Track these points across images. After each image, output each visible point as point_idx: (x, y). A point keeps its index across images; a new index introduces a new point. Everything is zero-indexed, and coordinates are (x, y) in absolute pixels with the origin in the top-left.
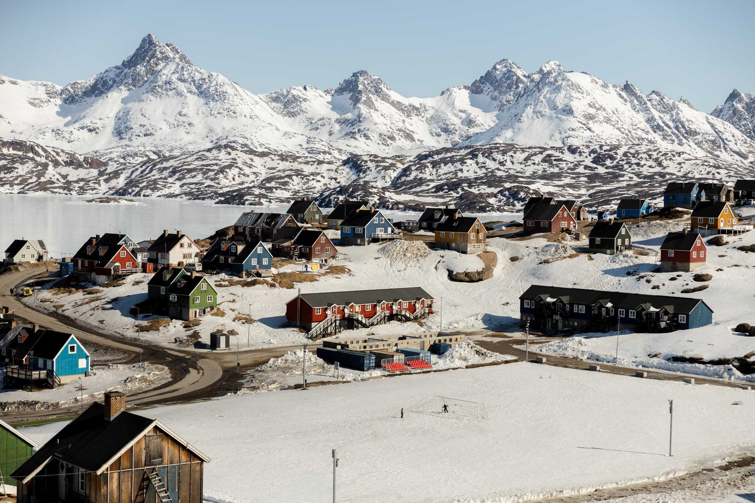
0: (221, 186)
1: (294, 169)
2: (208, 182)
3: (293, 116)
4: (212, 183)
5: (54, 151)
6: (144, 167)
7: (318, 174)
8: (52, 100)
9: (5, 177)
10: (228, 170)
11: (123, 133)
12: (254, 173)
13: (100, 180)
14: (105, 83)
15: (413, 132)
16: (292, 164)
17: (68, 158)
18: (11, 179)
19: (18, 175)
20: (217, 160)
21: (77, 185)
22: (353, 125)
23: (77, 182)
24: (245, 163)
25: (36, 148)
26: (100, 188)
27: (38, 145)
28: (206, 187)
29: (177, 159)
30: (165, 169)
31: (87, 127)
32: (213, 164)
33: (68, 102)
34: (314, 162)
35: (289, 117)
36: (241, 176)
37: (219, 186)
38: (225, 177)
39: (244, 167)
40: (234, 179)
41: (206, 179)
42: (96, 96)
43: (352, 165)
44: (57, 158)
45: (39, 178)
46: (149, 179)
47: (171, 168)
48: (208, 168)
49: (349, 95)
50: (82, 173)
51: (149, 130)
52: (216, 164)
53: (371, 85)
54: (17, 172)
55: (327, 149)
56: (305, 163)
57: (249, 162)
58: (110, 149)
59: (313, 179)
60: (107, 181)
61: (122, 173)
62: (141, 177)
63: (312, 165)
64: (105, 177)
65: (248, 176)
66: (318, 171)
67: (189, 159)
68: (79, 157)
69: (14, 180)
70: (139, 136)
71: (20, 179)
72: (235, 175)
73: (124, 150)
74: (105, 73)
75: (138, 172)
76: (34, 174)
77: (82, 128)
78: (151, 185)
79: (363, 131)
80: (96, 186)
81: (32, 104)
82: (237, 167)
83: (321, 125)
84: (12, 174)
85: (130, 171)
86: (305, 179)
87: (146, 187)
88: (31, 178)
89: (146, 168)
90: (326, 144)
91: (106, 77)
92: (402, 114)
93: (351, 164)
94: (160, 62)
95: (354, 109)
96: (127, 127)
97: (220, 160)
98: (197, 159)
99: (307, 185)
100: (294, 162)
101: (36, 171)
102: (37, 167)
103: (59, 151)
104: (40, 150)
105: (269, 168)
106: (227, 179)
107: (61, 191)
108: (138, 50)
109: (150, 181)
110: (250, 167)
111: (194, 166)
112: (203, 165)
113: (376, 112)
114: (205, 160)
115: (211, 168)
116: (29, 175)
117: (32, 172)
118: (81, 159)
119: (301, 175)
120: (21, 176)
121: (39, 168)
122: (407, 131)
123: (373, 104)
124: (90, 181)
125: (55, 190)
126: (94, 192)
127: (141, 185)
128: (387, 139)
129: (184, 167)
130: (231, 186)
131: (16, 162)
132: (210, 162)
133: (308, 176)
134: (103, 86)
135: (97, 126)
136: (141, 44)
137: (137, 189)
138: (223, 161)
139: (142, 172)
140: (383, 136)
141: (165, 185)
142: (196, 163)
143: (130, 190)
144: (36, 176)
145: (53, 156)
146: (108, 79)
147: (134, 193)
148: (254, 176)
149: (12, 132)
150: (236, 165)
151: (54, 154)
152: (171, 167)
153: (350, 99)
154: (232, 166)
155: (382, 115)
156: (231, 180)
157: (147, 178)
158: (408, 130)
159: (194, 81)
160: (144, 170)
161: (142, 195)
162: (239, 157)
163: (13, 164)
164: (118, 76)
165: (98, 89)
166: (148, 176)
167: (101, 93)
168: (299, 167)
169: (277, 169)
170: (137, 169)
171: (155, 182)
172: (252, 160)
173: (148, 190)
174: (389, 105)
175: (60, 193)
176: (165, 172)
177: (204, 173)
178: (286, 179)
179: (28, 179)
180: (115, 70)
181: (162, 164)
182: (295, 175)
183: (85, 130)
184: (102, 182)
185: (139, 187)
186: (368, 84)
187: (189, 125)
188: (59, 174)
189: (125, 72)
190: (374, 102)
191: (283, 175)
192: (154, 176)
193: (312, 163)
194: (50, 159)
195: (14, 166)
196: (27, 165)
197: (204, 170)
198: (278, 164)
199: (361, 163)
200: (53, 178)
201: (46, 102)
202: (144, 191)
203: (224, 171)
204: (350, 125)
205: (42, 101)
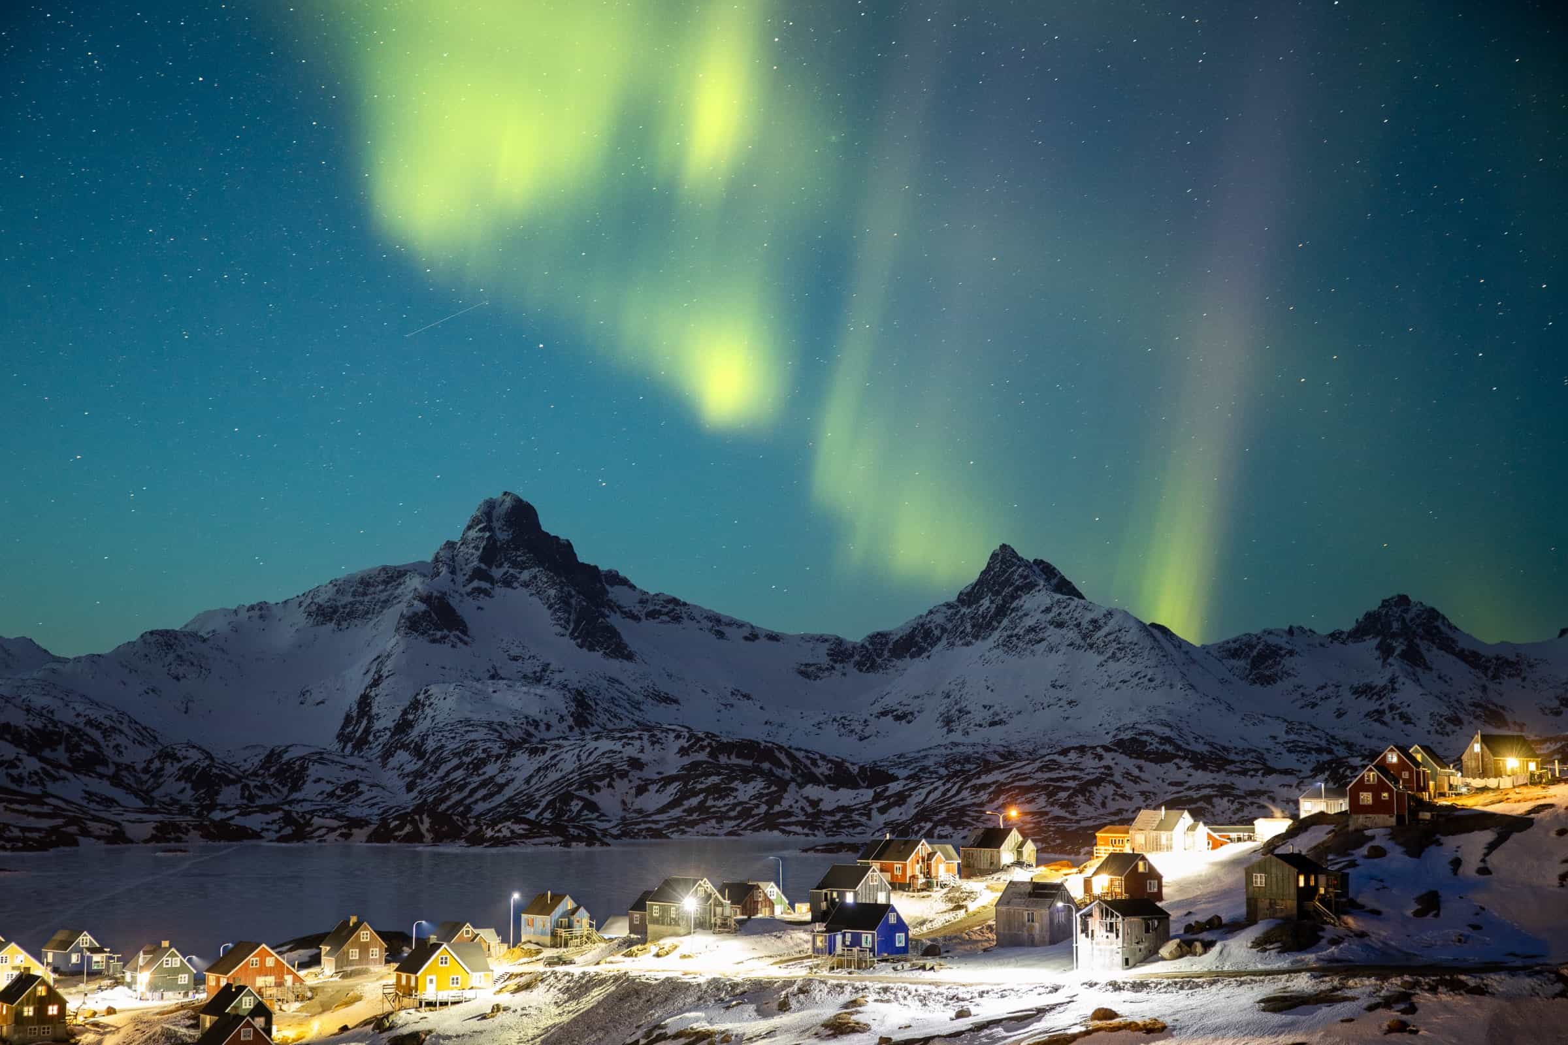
0: (1078, 818)
1: (1217, 783)
2: (1057, 811)
3: (1269, 683)
4: (1062, 813)
5: (808, 758)
6: (949, 785)
7: (1264, 793)
8: (838, 666)
9: (714, 806)
10: (1094, 789)
11: (954, 721)
12: (1142, 793)
13: (871, 809)
14: (927, 634)
15: (1503, 708)
16: (1215, 775)
17: (830, 769)
18: (724, 809)
19: (736, 801)
20: (1076, 769)
21: (829, 818)
22: (1380, 698)
23: (831, 813)
24: (1127, 774)
25: (777, 753)
26: (870, 823)
27: (780, 748)
28: (1049, 820)
29: (1007, 769)
30: (985, 786)
31: (892, 712)
32: (1069, 778)
33: (864, 669)
34: (1256, 770)
35: (1262, 684)
36: (1117, 798)
37: (1074, 817)
38: (1089, 802)
39: (1125, 783)
40: (1104, 805)
41: (1052, 804)
42: (912, 657)
43: (1329, 776)
44: (814, 769)
45: (771, 808)
46: (953, 806)
47: (994, 786)
48: (1059, 784)
49: (1375, 642)
50: (845, 796)
51: (997, 715)
52: (1074, 778)
53: (1418, 621)
54: (735, 797)
55: (1323, 743)
56: (1240, 773)
57: (1136, 772)
58: (925, 750)
59: (1252, 804)
60: (882, 811)
61: (910, 795)
62: (941, 802)
63: (1252, 776)
64: (882, 803)
65: (1131, 799)
66: (1263, 787)
67: (1028, 769)
68: (851, 768)
69: (728, 811)
70: (981, 726)
71: (738, 809)
72: (1106, 798)
73: (949, 751)
74: (927, 615)
75: (937, 794)
76: (763, 800)
77: (884, 714)
78: (953, 817)
79: (1398, 708)
80: (864, 819)
81: (802, 673)
82: (1110, 782)
83: (1322, 699)
84: (726, 801)
85: (925, 791)
86: (1236, 803)
87: (943, 822)
88: (757, 806)
89: (952, 787)
90: (1323, 735)
91: (930, 622)
92: (1480, 674)
93: (1327, 773)
94: (1019, 593)
95: (1383, 666)
96: (960, 711)
97: (1082, 770)
98: (1040, 769)
99: (1240, 814)
100: (1218, 772)
101: (767, 795)
102: (768, 788)
103: (817, 756)
104: (783, 758)
105: (1170, 784)
106: (1091, 805)
107: (798, 829)
108: (984, 573)
109: (953, 810)
110: (1136, 782)
111: (1035, 781)
112: (1051, 780)
113: (1426, 671)
114: (1054, 769)
115: (1065, 785)
116: (755, 802)
117: (761, 795)
118: (855, 770)
119: (1228, 795)
120: (741, 803)
121: (773, 788)
122: (1490, 706)
123: (1422, 657)
124: (854, 810)
125: (788, 828)
126: (859, 829)
127: (936, 818)
128: (1445, 722)
129: (1017, 784)
130: (1096, 818)
131: (735, 779)
132: (1063, 774)
133: (1244, 798)
134: (924, 639)
135: (910, 709)
136: (989, 564)
137: (929, 825)
138: (1087, 771)
139: (944, 794)
140: (1438, 717)
141: (979, 817)
142: (1039, 775)
143: (916, 828)
144: (766, 803)
145: (805, 766)
146: (933, 625)
147: (923, 832)
148: (1142, 798)
149: (766, 723)
150: (1109, 778)
151: (808, 763)
152: (994, 783)
153: (1376, 649)
154: (1103, 780)
155: (1440, 678)
156: (1099, 806)
157: (949, 805)
158: (1494, 704)
159: (1078, 625)
160: (948, 790)
161: (936, 835)
162: (1116, 764)
163: (732, 782)
164: (950, 620)
165: (916, 644)
166: (954, 800)
167: (921, 651)
168: (1229, 780)
169: (1187, 786)
170: (936, 789)
171: (962, 811)
172: (1140, 768)
173: (947, 827)
174: (1454, 658)
175: (796, 833)
176: (982, 793)
177: (1050, 795)
178: (1201, 804)
179: (752, 809)
180: (945, 609)
181: (979, 778)
182: (1216, 796)
183: (890, 717)
184: (875, 813)
185: (931, 820)
186: (1411, 621)
187: (1069, 703)
188: (807, 798)
189: (962, 612)
190: (1424, 652)
191: (1195, 796)
192: (962, 800)
193: (1252, 773)
194: (799, 772)
195: (732, 785)
196: (752, 784)
197: (1051, 788)
198: (1190, 775)
199: (1344, 771)
200: (795, 806)
201: (827, 669)
202: (939, 828)
203: (1086, 790)
204: (1375, 697)
205: (820, 669)
